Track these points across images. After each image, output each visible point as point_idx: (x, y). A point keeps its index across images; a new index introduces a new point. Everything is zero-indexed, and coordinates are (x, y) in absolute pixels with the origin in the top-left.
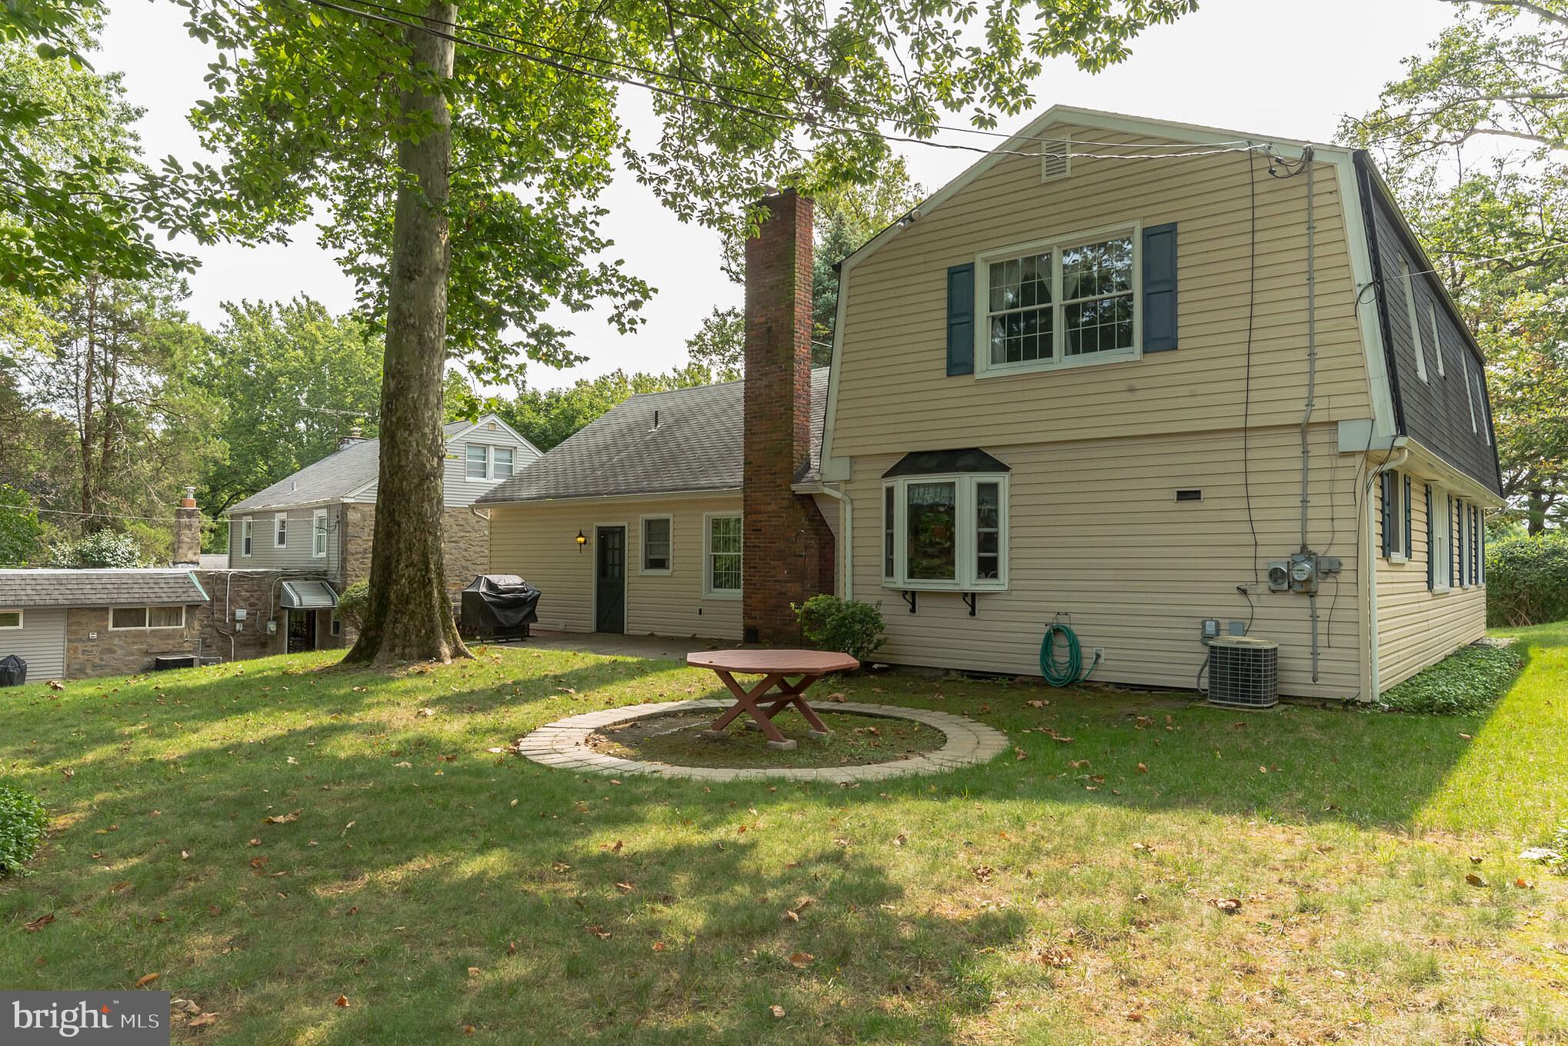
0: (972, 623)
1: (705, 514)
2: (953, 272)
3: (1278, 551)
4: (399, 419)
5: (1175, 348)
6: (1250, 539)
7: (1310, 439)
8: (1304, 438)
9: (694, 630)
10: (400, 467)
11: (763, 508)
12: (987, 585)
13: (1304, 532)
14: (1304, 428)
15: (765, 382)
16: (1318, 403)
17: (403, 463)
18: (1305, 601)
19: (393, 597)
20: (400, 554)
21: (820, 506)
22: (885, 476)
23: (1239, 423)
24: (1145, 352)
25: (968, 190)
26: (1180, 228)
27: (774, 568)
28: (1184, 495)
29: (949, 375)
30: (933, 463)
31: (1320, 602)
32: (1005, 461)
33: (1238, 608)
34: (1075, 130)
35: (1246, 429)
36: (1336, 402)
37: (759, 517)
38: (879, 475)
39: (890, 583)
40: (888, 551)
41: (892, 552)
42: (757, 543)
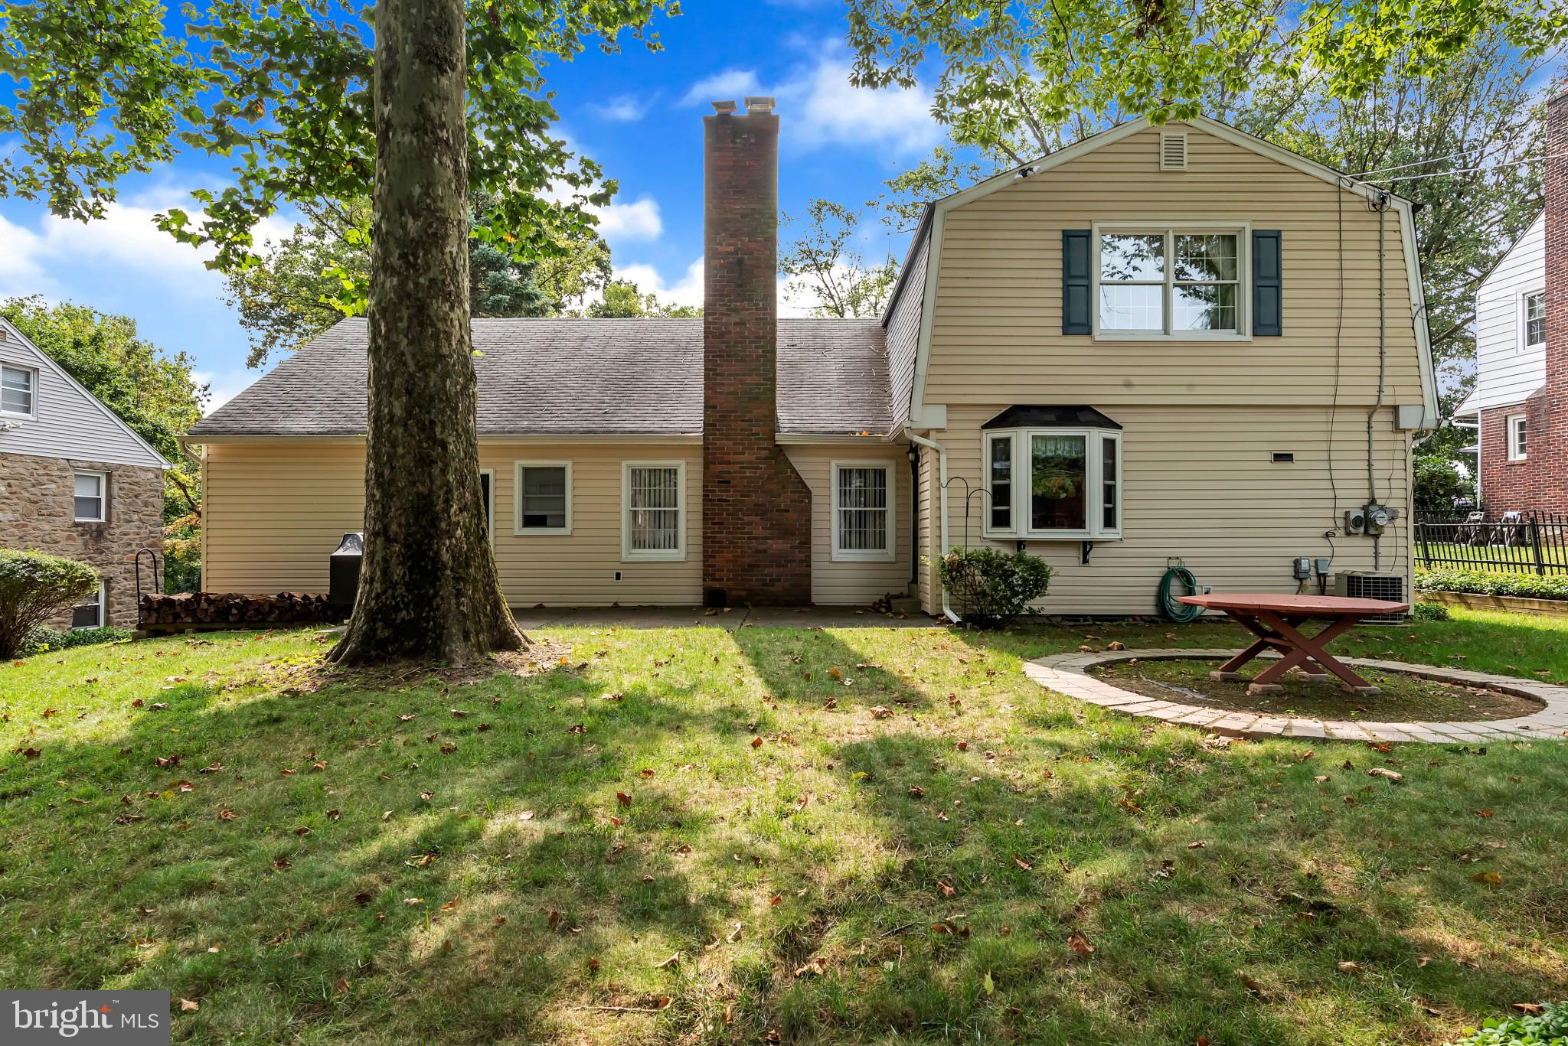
0: (1085, 571)
1: (624, 463)
2: (1068, 236)
3: (1354, 505)
4: (432, 281)
5: (1279, 335)
6: (1331, 494)
7: (1375, 418)
8: (1370, 418)
9: (614, 598)
10: (441, 357)
11: (732, 458)
12: (1110, 534)
13: (1371, 488)
14: (1371, 410)
15: (735, 318)
16: (1387, 390)
17: (445, 351)
18: (1371, 542)
19: (446, 556)
20: (449, 491)
21: (792, 459)
22: (984, 427)
23: (1329, 401)
24: (1255, 335)
25: (1084, 159)
26: (1284, 235)
27: (750, 523)
28: (1279, 457)
29: (1065, 333)
30: (1052, 417)
31: (1382, 541)
32: (1117, 420)
33: (1321, 550)
34: (1191, 131)
35: (1335, 406)
36: (1399, 390)
37: (725, 468)
38: (978, 426)
39: (1002, 533)
40: (995, 502)
41: (1008, 503)
42: (724, 496)
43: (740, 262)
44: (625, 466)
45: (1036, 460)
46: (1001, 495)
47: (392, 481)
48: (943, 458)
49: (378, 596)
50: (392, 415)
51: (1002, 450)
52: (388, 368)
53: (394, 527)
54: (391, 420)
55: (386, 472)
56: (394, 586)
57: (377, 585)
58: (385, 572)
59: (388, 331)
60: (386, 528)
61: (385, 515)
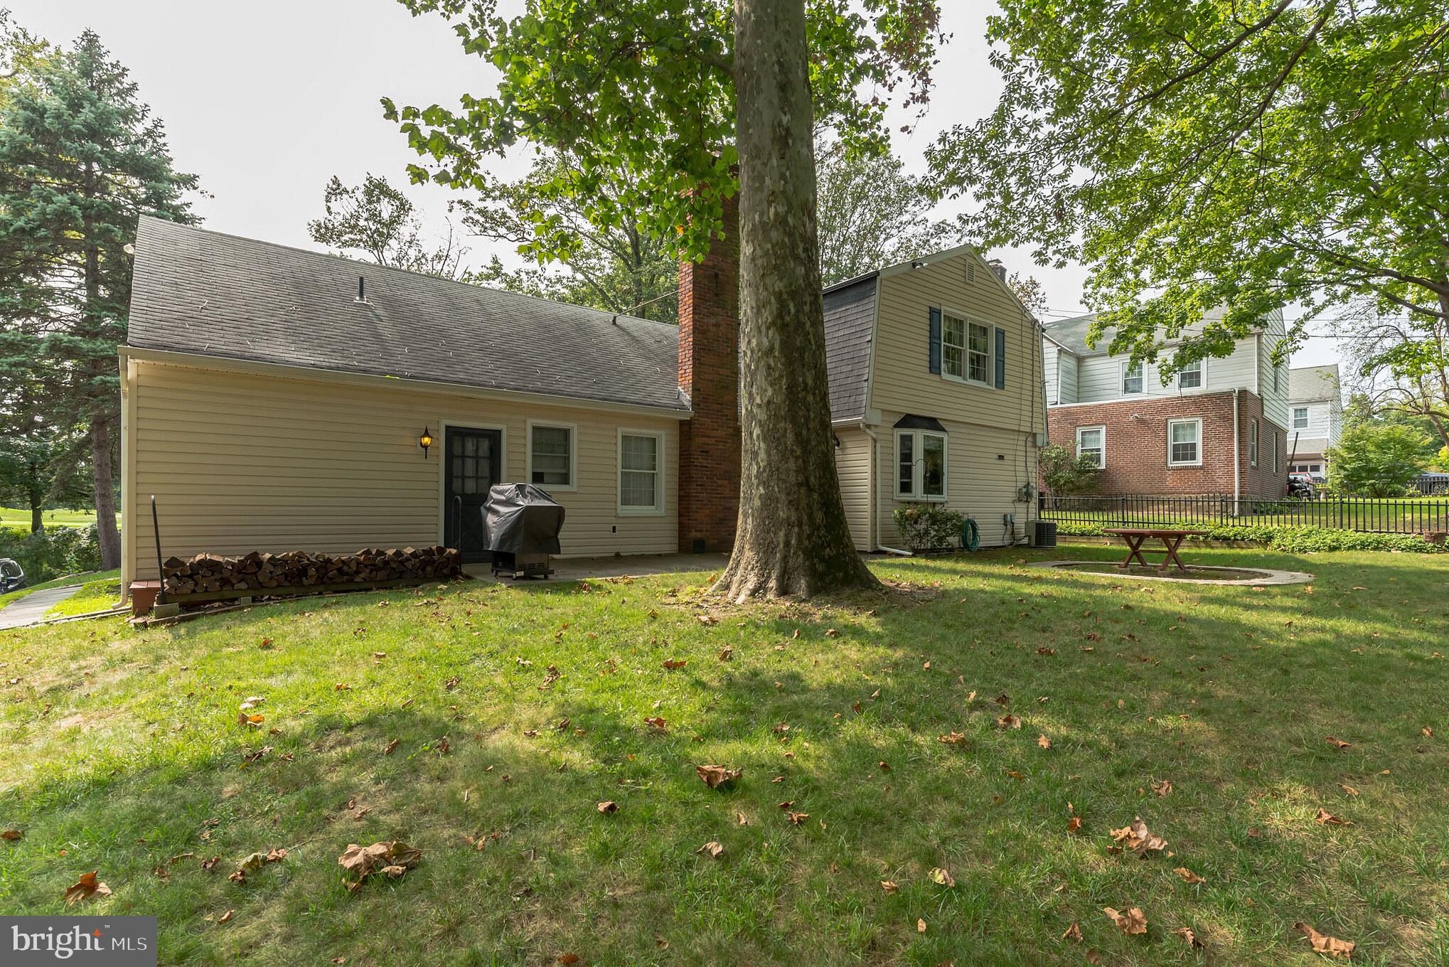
1: (620, 429)
2: (932, 311)
3: (1021, 484)
5: (1004, 388)
6: (1015, 478)
8: (1027, 439)
13: (1026, 477)
14: (1028, 434)
16: (1034, 425)
18: (1026, 505)
22: (895, 426)
23: (1015, 428)
24: (995, 385)
26: (1005, 335)
28: (1000, 457)
29: (930, 372)
31: (1030, 505)
32: (946, 428)
33: (1013, 509)
34: (976, 262)
35: (1018, 431)
36: (1037, 425)
38: (892, 425)
39: (906, 497)
40: (902, 476)
41: (910, 477)
42: (705, 463)
43: (716, 275)
44: (621, 431)
45: (926, 451)
46: (906, 472)
47: (808, 441)
48: (878, 445)
49: (809, 537)
50: (806, 384)
51: (906, 441)
52: (798, 343)
53: (812, 479)
54: (805, 388)
55: (804, 432)
56: (818, 529)
57: (806, 528)
58: (811, 517)
59: (797, 311)
60: (807, 479)
61: (806, 469)
